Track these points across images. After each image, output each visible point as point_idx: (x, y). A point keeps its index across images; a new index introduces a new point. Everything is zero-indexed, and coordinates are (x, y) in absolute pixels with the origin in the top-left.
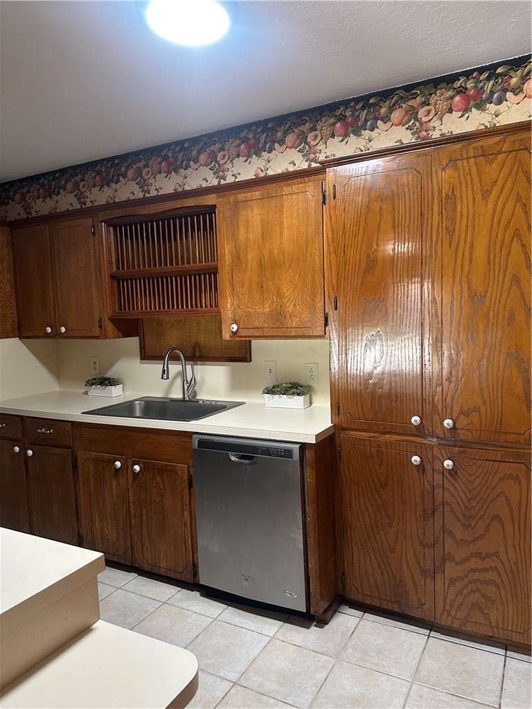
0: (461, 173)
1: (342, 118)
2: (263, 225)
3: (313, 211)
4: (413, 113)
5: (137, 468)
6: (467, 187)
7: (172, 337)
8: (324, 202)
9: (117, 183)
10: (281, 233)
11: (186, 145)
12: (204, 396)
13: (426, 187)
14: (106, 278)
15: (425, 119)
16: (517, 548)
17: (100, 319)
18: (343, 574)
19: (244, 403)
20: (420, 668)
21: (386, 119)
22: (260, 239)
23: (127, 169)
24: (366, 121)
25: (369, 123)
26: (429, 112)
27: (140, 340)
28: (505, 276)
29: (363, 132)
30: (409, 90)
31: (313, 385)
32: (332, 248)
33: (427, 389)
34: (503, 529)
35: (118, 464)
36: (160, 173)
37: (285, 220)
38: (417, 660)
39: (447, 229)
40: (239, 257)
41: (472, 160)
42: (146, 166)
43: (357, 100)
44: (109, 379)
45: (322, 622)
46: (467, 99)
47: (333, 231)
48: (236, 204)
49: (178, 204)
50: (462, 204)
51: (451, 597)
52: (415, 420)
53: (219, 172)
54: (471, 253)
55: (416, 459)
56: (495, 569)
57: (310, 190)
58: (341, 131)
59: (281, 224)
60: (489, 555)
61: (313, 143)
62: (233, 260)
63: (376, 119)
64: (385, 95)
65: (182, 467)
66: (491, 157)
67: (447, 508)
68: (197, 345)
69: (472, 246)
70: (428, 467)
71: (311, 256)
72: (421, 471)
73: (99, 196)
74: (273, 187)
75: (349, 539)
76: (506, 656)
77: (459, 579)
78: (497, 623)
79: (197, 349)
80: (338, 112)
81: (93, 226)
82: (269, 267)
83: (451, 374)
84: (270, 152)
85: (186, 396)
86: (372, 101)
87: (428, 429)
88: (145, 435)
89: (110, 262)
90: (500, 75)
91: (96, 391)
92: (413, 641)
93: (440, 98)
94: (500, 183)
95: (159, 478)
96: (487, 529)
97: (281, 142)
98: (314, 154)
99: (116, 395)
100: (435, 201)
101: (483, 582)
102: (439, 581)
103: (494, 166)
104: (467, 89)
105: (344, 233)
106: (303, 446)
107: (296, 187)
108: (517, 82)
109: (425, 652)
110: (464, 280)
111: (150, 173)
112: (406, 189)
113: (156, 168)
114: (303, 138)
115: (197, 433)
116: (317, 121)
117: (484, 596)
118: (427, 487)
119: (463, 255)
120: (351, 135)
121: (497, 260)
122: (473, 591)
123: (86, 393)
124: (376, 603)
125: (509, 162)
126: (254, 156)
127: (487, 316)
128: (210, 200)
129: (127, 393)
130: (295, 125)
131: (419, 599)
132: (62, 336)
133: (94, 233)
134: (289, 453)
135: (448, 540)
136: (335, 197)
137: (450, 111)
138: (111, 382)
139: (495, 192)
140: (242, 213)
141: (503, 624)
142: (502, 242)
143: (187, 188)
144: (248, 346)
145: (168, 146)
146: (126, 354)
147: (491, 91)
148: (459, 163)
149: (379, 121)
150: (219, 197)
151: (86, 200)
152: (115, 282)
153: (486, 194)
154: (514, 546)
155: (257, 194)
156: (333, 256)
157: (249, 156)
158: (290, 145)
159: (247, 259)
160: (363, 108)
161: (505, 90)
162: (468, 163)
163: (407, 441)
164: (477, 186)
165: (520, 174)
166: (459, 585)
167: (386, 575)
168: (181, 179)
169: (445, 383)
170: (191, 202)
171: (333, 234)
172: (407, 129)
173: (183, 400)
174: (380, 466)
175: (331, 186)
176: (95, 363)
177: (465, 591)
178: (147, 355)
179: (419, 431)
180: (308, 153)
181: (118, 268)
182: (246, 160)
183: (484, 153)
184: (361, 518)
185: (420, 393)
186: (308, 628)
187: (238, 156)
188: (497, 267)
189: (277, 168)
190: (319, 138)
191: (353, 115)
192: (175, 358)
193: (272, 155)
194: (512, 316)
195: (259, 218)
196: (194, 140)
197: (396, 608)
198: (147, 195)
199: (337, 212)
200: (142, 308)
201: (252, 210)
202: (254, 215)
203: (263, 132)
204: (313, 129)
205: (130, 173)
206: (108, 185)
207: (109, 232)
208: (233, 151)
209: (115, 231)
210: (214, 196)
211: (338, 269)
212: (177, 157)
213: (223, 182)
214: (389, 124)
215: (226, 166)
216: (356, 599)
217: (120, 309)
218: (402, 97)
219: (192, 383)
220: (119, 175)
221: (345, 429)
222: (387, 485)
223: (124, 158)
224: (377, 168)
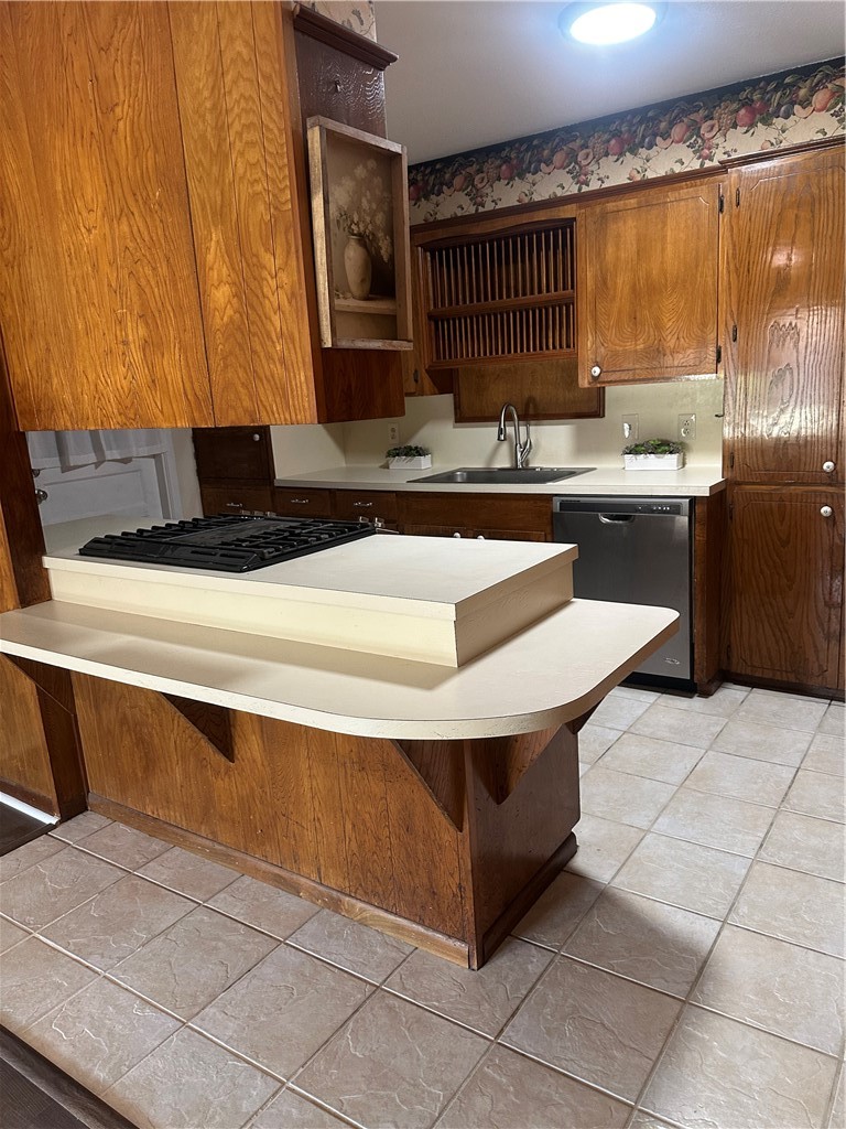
1: (747, 103)
2: (639, 240)
3: (707, 222)
4: (841, 93)
7: (497, 393)
8: (721, 210)
9: (438, 195)
10: (663, 250)
11: (535, 142)
12: (538, 463)
14: (423, 317)
17: (416, 371)
18: (729, 646)
19: (592, 469)
21: (805, 103)
22: (635, 258)
23: (454, 175)
24: (779, 106)
25: (783, 109)
27: (455, 399)
29: (775, 120)
30: (838, 65)
31: (689, 440)
32: (732, 266)
33: (844, 429)
36: (499, 179)
37: (669, 233)
38: (819, 720)
40: (605, 283)
42: (480, 171)
43: (768, 79)
44: (416, 448)
45: (706, 694)
47: (734, 246)
48: (604, 216)
49: (524, 219)
52: (828, 466)
53: (580, 176)
55: (826, 510)
57: (704, 196)
58: (746, 120)
59: (664, 237)
61: (707, 136)
62: (596, 285)
63: (793, 103)
64: (806, 72)
65: (539, 536)
68: (531, 400)
70: (839, 518)
71: (701, 277)
72: (831, 523)
73: (414, 214)
74: (653, 192)
75: (738, 606)
79: (531, 405)
80: (743, 95)
82: (646, 293)
84: (650, 148)
85: (519, 463)
86: (788, 80)
87: (841, 475)
89: (427, 298)
91: (399, 464)
92: (811, 707)
97: (666, 135)
98: (709, 149)
99: (425, 465)
105: (749, 248)
106: (693, 500)
107: (685, 191)
111: (486, 180)
112: (830, 192)
113: (493, 173)
114: (694, 129)
115: (556, 495)
116: (715, 107)
118: (837, 541)
120: (759, 124)
123: (386, 467)
124: (768, 675)
126: (628, 154)
128: (567, 212)
129: (437, 465)
130: (685, 113)
131: (820, 666)
134: (676, 510)
136: (738, 204)
138: (420, 452)
140: (613, 228)
143: (536, 198)
144: (600, 394)
145: (510, 144)
146: (437, 417)
149: (796, 106)
150: (580, 208)
152: (433, 323)
155: (633, 202)
156: (733, 275)
157: (621, 154)
158: (676, 139)
159: (615, 284)
160: (776, 90)
163: (815, 491)
167: (781, 643)
168: (528, 186)
170: (542, 216)
171: (734, 249)
172: (832, 115)
173: (515, 469)
174: (782, 522)
175: (734, 191)
176: (393, 430)
178: (463, 417)
179: (832, 478)
180: (703, 150)
181: (436, 304)
182: (618, 160)
184: (754, 583)
185: (834, 435)
186: (691, 697)
187: (607, 155)
189: (658, 170)
190: (716, 129)
191: (762, 99)
192: (509, 418)
193: (652, 152)
195: (634, 231)
196: (547, 137)
197: (792, 679)
198: (481, 210)
199: (741, 222)
200: (467, 355)
201: (625, 222)
202: (626, 230)
203: (640, 123)
204: (709, 117)
205: (458, 181)
206: (427, 198)
207: (426, 258)
208: (600, 149)
209: (433, 258)
210: (574, 206)
211: (739, 291)
212: (523, 158)
213: (585, 189)
214: (810, 109)
215: (590, 168)
216: (743, 672)
217: (438, 357)
218: (828, 75)
219: (527, 448)
220: (442, 184)
221: (739, 484)
222: (789, 542)
223: (448, 161)
224: (791, 168)
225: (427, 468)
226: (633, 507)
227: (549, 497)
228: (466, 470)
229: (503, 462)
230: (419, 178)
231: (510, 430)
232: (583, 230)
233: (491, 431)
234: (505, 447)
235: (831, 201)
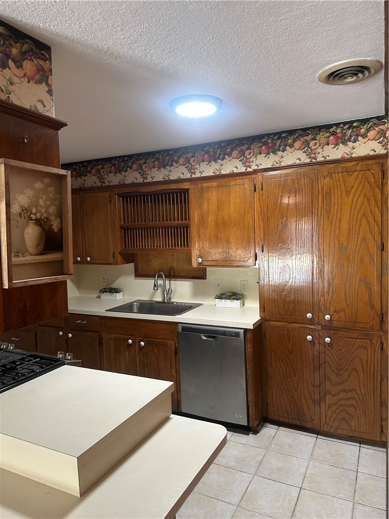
0: (334, 181)
1: (266, 144)
2: (218, 201)
3: (248, 195)
4: (307, 144)
5: (142, 343)
6: (337, 188)
7: (156, 263)
8: (255, 191)
9: (125, 172)
10: (229, 207)
11: (171, 152)
12: (176, 299)
13: (315, 187)
14: (118, 228)
15: (313, 148)
16: (366, 386)
17: (114, 253)
18: (267, 404)
19: (202, 304)
20: (314, 453)
21: (291, 146)
22: (217, 209)
23: (133, 164)
24: (280, 146)
25: (281, 148)
26: (316, 144)
27: (135, 265)
28: (358, 237)
29: (278, 152)
30: (305, 131)
31: (245, 293)
32: (260, 218)
33: (316, 298)
34: (358, 376)
35: (130, 341)
36: (154, 168)
37: (232, 199)
38: (311, 450)
39: (326, 210)
40: (203, 219)
41: (340, 174)
42: (145, 163)
43: (275, 134)
44: (115, 289)
45: (256, 432)
46: (337, 138)
47: (261, 208)
48: (202, 189)
49: (165, 187)
50: (335, 197)
51: (329, 415)
52: (309, 315)
53: (191, 170)
54: (340, 224)
55: (309, 338)
56: (353, 398)
57: (247, 184)
58: (265, 151)
59: (229, 202)
60: (350, 391)
61: (248, 157)
62: (199, 220)
63: (286, 146)
64: (291, 132)
65: (171, 344)
66: (351, 173)
67: (327, 365)
68: (172, 268)
69: (340, 220)
70: (316, 342)
71: (247, 220)
72: (312, 344)
73: (114, 179)
74: (224, 180)
75: (270, 384)
76: (360, 447)
77: (334, 404)
78: (355, 429)
79: (172, 271)
80: (263, 140)
81: (110, 197)
82: (222, 226)
83: (329, 290)
84: (222, 160)
85: (166, 300)
86: (283, 135)
87: (316, 320)
88: (147, 324)
89: (120, 219)
90: (355, 127)
91: (106, 297)
92: (309, 440)
93: (322, 136)
94: (355, 187)
95: (156, 350)
96: (350, 375)
97: (230, 155)
98: (249, 163)
100: (320, 194)
101: (347, 406)
102: (323, 406)
103: (352, 177)
104: (337, 133)
105: (268, 210)
106: (246, 330)
107: (239, 181)
108: (364, 132)
109: (316, 446)
110: (336, 238)
111: (148, 168)
112: (303, 187)
113: (151, 164)
114: (242, 153)
115: (180, 323)
116: (251, 144)
117: (348, 413)
118: (316, 353)
119: (335, 225)
120: (271, 154)
121: (354, 229)
122: (342, 411)
123: (99, 297)
124: (286, 420)
125: (360, 176)
126: (213, 162)
127: (348, 258)
128: (186, 186)
129: (125, 297)
130: (238, 146)
131: (311, 417)
132: (88, 263)
133: (111, 201)
134: (237, 334)
135: (328, 383)
136: (262, 190)
137: (328, 144)
138: (116, 291)
139: (353, 191)
140: (206, 194)
141: (359, 428)
142: (357, 219)
143: (172, 178)
144: (204, 271)
145: (159, 152)
146: (126, 273)
147: (350, 135)
148: (333, 175)
150: (191, 184)
151: (105, 180)
152: (123, 231)
153: (348, 193)
154: (364, 385)
155: (215, 184)
156: (261, 222)
157: (210, 161)
158: (234, 157)
159: (208, 220)
160: (278, 139)
161: (358, 135)
162: (338, 175)
163: (304, 327)
164: (343, 188)
165: (366, 183)
166: (334, 408)
167: (292, 404)
168: (167, 172)
169: (326, 295)
170: (174, 186)
171: (261, 210)
172: (303, 152)
173: (163, 302)
174: (289, 341)
175: (260, 183)
176: (104, 278)
177: (337, 412)
178: (139, 274)
179: (311, 321)
180: (246, 163)
181: (124, 222)
182: (208, 164)
183: (347, 171)
184: (278, 372)
185: (311, 300)
186: (248, 435)
187: (203, 161)
188: (354, 232)
189: (226, 170)
190: (252, 154)
191: (272, 142)
192: (160, 277)
193: (224, 162)
194: (362, 259)
195: (216, 197)
196: (176, 150)
197: (298, 423)
198: (146, 181)
199: (264, 198)
200: (140, 247)
201: (212, 193)
202: (213, 196)
203: (218, 148)
204: (249, 149)
205: (135, 166)
206: (120, 172)
207: (119, 200)
208: (200, 158)
209: (123, 200)
210: (189, 183)
211: (264, 229)
212: (165, 159)
213: (194, 176)
214: (293, 149)
215: (196, 167)
216: (274, 419)
217: (126, 247)
218: (301, 134)
219: (170, 292)
220: (127, 167)
221: (268, 321)
222: (293, 352)
223: (130, 157)
224: (286, 175)
225: (120, 299)
226: (217, 332)
227: (176, 324)
228: (139, 301)
229: (158, 298)
230: (116, 163)
231: (160, 282)
232: (193, 194)
233: (150, 282)
234: (160, 291)
235: (304, 191)
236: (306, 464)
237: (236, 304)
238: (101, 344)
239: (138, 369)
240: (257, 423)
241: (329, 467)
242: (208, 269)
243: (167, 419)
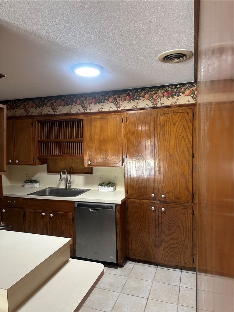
0: (167, 117)
1: (128, 95)
2: (101, 127)
3: (119, 124)
4: (152, 96)
5: (52, 215)
6: (168, 122)
7: (61, 164)
8: (122, 122)
9: (42, 107)
10: (107, 131)
11: (72, 97)
12: (74, 187)
13: (156, 121)
14: (37, 142)
15: (155, 98)
16: (185, 236)
17: (34, 158)
18: (128, 249)
19: (90, 190)
20: (155, 277)
21: (143, 97)
22: (100, 132)
23: (47, 102)
24: (137, 97)
26: (157, 96)
27: (47, 165)
28: (180, 150)
29: (136, 100)
30: (151, 88)
31: (116, 182)
32: (126, 138)
33: (157, 185)
34: (180, 230)
35: (44, 214)
36: (61, 105)
37: (109, 126)
38: (154, 275)
39: (162, 135)
40: (91, 138)
41: (170, 114)
42: (55, 102)
43: (134, 90)
44: (34, 180)
45: (122, 266)
46: (169, 94)
48: (91, 119)
49: (68, 117)
50: (167, 127)
51: (164, 254)
52: (153, 195)
53: (85, 108)
54: (170, 143)
55: (153, 208)
56: (178, 243)
57: (118, 117)
58: (128, 99)
59: (108, 127)
60: (176, 239)
61: (119, 102)
62: (89, 138)
63: (140, 96)
64: (143, 89)
65: (70, 215)
66: (176, 113)
67: (163, 224)
68: (71, 168)
69: (170, 140)
70: (157, 210)
71: (118, 139)
72: (154, 212)
73: (35, 111)
74: (104, 115)
75: (130, 236)
76: (181, 272)
77: (167, 247)
78: (179, 261)
79: (72, 169)
80: (127, 93)
81: (32, 122)
82: (103, 142)
83: (164, 180)
84: (103, 103)
85: (67, 187)
86: (138, 90)
87: (157, 198)
88: (55, 202)
89: (38, 136)
90: (178, 87)
91: (28, 186)
92: (152, 270)
93: (160, 92)
94: (178, 121)
95: (60, 219)
96: (175, 230)
97: (108, 100)
98: (119, 105)
100: (159, 125)
101: (175, 248)
102: (160, 249)
103: (177, 116)
104: (168, 90)
105: (130, 133)
106: (116, 205)
107: (113, 116)
108: (183, 90)
109: (156, 273)
110: (167, 151)
111: (57, 105)
112: (150, 121)
113: (59, 103)
114: (115, 100)
115: (76, 201)
116: (120, 95)
117: (174, 252)
118: (156, 217)
119: (167, 143)
120: (132, 101)
121: (177, 145)
122: (171, 251)
123: (24, 186)
124: (140, 258)
125: (181, 116)
126: (98, 103)
127: (174, 162)
128: (81, 117)
129: (41, 186)
130: (113, 95)
131: (154, 255)
132: (16, 164)
133: (32, 125)
134: (111, 208)
135: (163, 234)
136: (127, 121)
137: (163, 97)
138: (35, 182)
139: (177, 124)
140: (93, 123)
141: (181, 261)
142: (179, 140)
143: (72, 112)
144: (92, 169)
145: (65, 96)
146: (41, 171)
147: (176, 92)
148: (166, 114)
149: (141, 97)
150: (84, 116)
151: (29, 112)
152: (40, 144)
153: (174, 125)
154: (184, 235)
155: (99, 117)
156: (126, 140)
157: (96, 103)
158: (111, 101)
159: (94, 138)
160: (136, 92)
161: (180, 92)
162: (169, 114)
163: (150, 202)
164: (171, 122)
165: (184, 120)
166: (167, 249)
167: (143, 248)
168: (69, 108)
169: (162, 183)
170: (74, 117)
171: (126, 133)
172: (150, 101)
173: (66, 189)
174: (141, 211)
175: (125, 118)
176: (27, 174)
177: (169, 251)
178: (50, 171)
179: (154, 198)
180: (117, 105)
181: (41, 138)
182: (95, 105)
183: (174, 112)
184: (135, 229)
185: (154, 186)
186: (117, 269)
187: (92, 103)
188: (177, 147)
189: (106, 109)
190: (121, 100)
191: (132, 94)
192: (64, 173)
193: (104, 104)
194: (182, 162)
195: (100, 125)
196: (75, 95)
197: (146, 260)
198: (55, 113)
199: (127, 126)
200: (51, 154)
201: (97, 122)
202: (98, 124)
203: (101, 96)
204: (119, 97)
205: (49, 104)
206: (39, 107)
207: (38, 124)
208: (90, 101)
209: (41, 124)
210: (83, 116)
211: (128, 144)
212: (68, 100)
213: (86, 111)
214: (144, 99)
215: (87, 106)
216: (133, 258)
217: (42, 154)
218: (148, 91)
219: (70, 182)
220: (44, 104)
221: (130, 199)
222: (143, 217)
223: (46, 98)
224: (140, 113)
225: (37, 187)
226: (99, 206)
227: (74, 202)
228: (50, 188)
229: (63, 186)
230: (37, 102)
231: (64, 176)
232: (85, 122)
233: (58, 176)
234: (63, 182)
235: (150, 123)
236: (151, 284)
237: (111, 189)
238: (24, 216)
239: (48, 231)
240: (122, 261)
241: (164, 285)
242: (94, 168)
243: (67, 262)
